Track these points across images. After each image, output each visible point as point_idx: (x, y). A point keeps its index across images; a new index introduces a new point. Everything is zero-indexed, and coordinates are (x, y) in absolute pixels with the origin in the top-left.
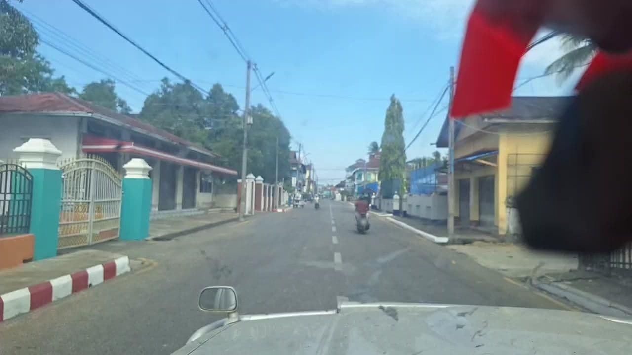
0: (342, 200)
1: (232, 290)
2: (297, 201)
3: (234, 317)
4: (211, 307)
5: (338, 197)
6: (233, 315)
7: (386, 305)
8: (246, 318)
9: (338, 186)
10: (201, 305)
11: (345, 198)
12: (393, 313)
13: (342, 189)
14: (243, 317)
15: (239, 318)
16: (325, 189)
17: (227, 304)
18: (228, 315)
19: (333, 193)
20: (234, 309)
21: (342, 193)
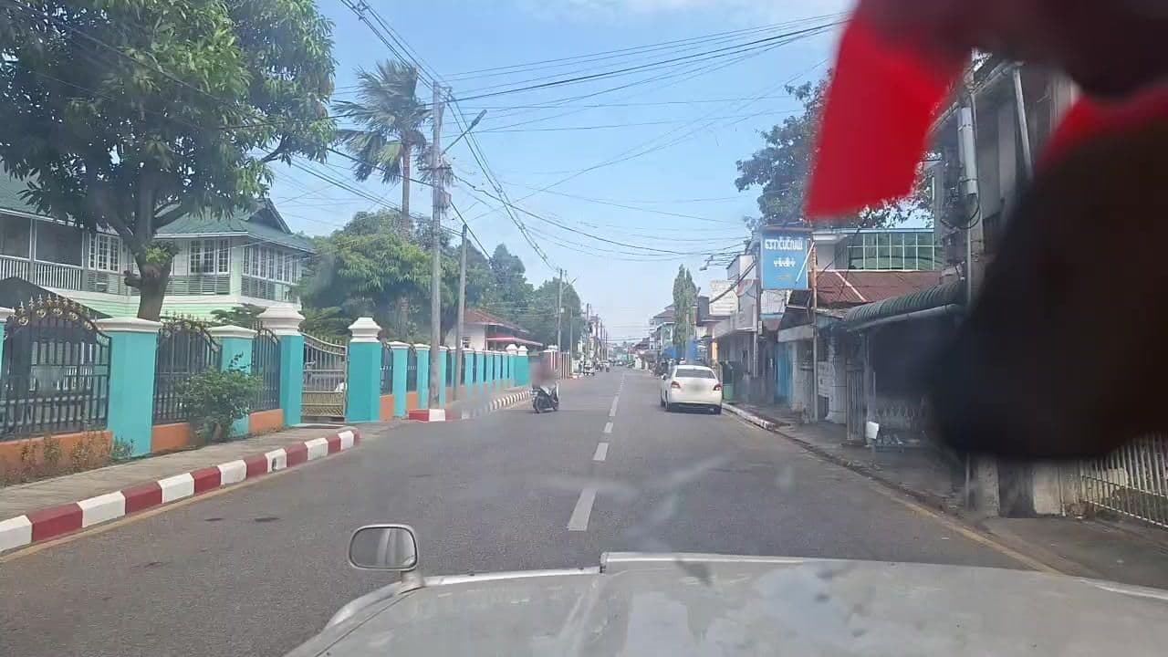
0: (643, 367)
1: (408, 530)
2: (589, 369)
3: (412, 581)
4: (372, 561)
5: (638, 363)
6: (410, 576)
7: (689, 558)
8: (434, 581)
9: (639, 346)
10: (353, 558)
11: (646, 364)
12: (701, 571)
13: (642, 352)
14: (429, 580)
15: (423, 582)
16: (619, 350)
17: (400, 556)
18: (401, 576)
19: (632, 356)
20: (414, 564)
21: (642, 357)
